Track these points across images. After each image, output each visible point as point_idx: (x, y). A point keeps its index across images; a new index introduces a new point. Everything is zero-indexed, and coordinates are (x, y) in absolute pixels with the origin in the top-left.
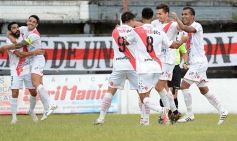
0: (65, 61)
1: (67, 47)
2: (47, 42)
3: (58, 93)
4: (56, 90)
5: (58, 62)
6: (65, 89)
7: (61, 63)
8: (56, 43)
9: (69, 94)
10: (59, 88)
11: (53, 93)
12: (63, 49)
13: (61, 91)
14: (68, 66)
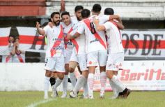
0: (152, 50)
1: (154, 39)
2: (138, 35)
3: (147, 74)
4: (145, 72)
5: (147, 51)
6: (152, 71)
7: (149, 52)
8: (145, 36)
9: (155, 75)
10: (147, 71)
11: (143, 74)
12: (151, 41)
13: (149, 73)
14: (154, 54)
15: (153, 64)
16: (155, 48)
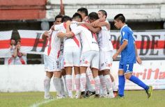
0: (150, 50)
1: (151, 39)
3: (145, 74)
4: (143, 72)
5: (144, 51)
6: (150, 71)
7: (147, 52)
8: (143, 36)
9: (153, 74)
10: (146, 70)
11: (141, 74)
13: (147, 72)
14: (152, 54)
15: (151, 64)
16: (153, 48)
